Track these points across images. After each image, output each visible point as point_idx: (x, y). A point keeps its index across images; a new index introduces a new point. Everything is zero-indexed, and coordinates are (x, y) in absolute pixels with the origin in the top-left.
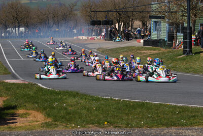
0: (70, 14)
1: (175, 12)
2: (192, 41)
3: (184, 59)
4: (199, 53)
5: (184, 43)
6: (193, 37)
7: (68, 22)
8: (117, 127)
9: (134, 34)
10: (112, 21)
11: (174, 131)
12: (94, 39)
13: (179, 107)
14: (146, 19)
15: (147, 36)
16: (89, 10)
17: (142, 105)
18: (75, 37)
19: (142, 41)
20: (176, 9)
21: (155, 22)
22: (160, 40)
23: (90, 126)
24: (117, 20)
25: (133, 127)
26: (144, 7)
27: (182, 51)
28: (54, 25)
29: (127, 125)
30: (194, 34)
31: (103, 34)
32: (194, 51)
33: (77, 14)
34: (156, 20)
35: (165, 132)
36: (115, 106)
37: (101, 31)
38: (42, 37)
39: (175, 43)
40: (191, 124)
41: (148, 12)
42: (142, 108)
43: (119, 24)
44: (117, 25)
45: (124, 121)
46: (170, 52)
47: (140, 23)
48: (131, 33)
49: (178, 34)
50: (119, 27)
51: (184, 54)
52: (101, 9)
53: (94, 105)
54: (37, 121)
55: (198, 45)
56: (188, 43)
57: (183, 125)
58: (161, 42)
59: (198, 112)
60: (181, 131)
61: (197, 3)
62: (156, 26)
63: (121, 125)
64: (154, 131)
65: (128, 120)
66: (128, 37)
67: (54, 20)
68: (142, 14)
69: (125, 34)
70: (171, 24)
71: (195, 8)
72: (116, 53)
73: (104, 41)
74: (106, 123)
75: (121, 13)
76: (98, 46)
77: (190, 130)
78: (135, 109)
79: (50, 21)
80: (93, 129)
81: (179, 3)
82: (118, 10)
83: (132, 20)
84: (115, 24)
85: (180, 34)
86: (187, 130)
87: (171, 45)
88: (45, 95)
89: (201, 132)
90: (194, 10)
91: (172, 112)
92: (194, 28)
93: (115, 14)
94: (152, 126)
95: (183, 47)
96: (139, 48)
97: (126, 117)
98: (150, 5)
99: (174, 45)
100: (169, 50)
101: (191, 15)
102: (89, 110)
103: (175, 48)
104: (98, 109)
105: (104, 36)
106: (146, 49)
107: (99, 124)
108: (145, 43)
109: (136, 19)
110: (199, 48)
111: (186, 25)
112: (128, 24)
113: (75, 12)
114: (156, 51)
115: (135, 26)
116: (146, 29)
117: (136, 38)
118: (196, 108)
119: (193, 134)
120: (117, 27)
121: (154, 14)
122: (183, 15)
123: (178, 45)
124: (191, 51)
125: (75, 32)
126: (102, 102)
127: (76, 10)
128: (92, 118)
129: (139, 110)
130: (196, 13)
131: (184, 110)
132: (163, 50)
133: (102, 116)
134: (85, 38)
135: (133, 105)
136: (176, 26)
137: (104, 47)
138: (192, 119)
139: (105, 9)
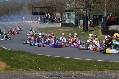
0: (21, 9)
1: (79, 8)
2: (88, 24)
3: (84, 34)
4: (92, 31)
5: (84, 25)
6: (89, 22)
7: (20, 13)
8: (46, 71)
9: (56, 20)
10: (44, 13)
11: (78, 73)
12: (34, 22)
13: (80, 60)
14: (63, 12)
15: (64, 21)
16: (31, 7)
17: (60, 59)
18: (23, 22)
19: (60, 24)
20: (79, 7)
21: (68, 14)
22: (70, 23)
23: (31, 70)
24: (47, 12)
25: (55, 71)
26: (62, 5)
27: (83, 29)
28: (12, 15)
29: (52, 70)
30: (89, 20)
31: (39, 20)
32: (89, 30)
33: (24, 9)
34: (68, 12)
35: (72, 74)
36: (45, 59)
37: (38, 18)
38: (5, 21)
39: (79, 25)
40: (87, 70)
41: (64, 8)
42: (60, 61)
43: (48, 15)
44: (47, 15)
45: (50, 68)
46: (76, 30)
47: (60, 14)
48: (55, 20)
49: (80, 20)
50: (48, 16)
51: (83, 31)
52: (38, 6)
53: (33, 59)
54: (2, 67)
55: (91, 27)
56: (86, 25)
57: (82, 70)
58: (71, 25)
59: (91, 63)
60: (81, 73)
61: (91, 3)
62: (68, 16)
63: (48, 70)
64: (66, 73)
65: (52, 67)
66: (53, 21)
67: (12, 12)
68: (61, 9)
69: (51, 20)
70: (76, 15)
71: (90, 6)
72: (46, 30)
73: (40, 24)
74: (40, 68)
75: (49, 8)
76: (36, 27)
77: (86, 72)
78: (56, 61)
79: (10, 13)
80: (33, 71)
81: (81, 3)
82: (47, 7)
83: (55, 12)
84: (46, 14)
85: (81, 20)
86: (85, 72)
87: (76, 27)
88: (6, 53)
89: (92, 74)
90: (90, 7)
91: (76, 63)
92: (89, 17)
93: (46, 9)
94: (65, 70)
95: (83, 28)
96: (59, 28)
97: (51, 65)
98: (65, 4)
99: (78, 26)
100: (75, 29)
101: (88, 10)
102: (31, 61)
103: (79, 28)
104: (36, 61)
105: (40, 21)
106: (62, 28)
107: (36, 69)
108: (63, 25)
109: (58, 12)
110: (92, 28)
111: (85, 15)
112: (53, 14)
113: (24, 8)
114: (68, 30)
115: (56, 16)
116: (63, 17)
117: (57, 22)
118: (89, 61)
119: (88, 75)
120: (47, 16)
121: (67, 9)
122: (83, 10)
123: (80, 26)
124: (87, 30)
125: (24, 19)
126: (38, 57)
127: (24, 7)
128: (32, 66)
129: (58, 61)
130: (90, 9)
131: (83, 62)
132: (72, 29)
133: (37, 65)
134: (29, 22)
135: (55, 59)
136: (79, 16)
137: (40, 27)
138: (87, 66)
139: (40, 6)
